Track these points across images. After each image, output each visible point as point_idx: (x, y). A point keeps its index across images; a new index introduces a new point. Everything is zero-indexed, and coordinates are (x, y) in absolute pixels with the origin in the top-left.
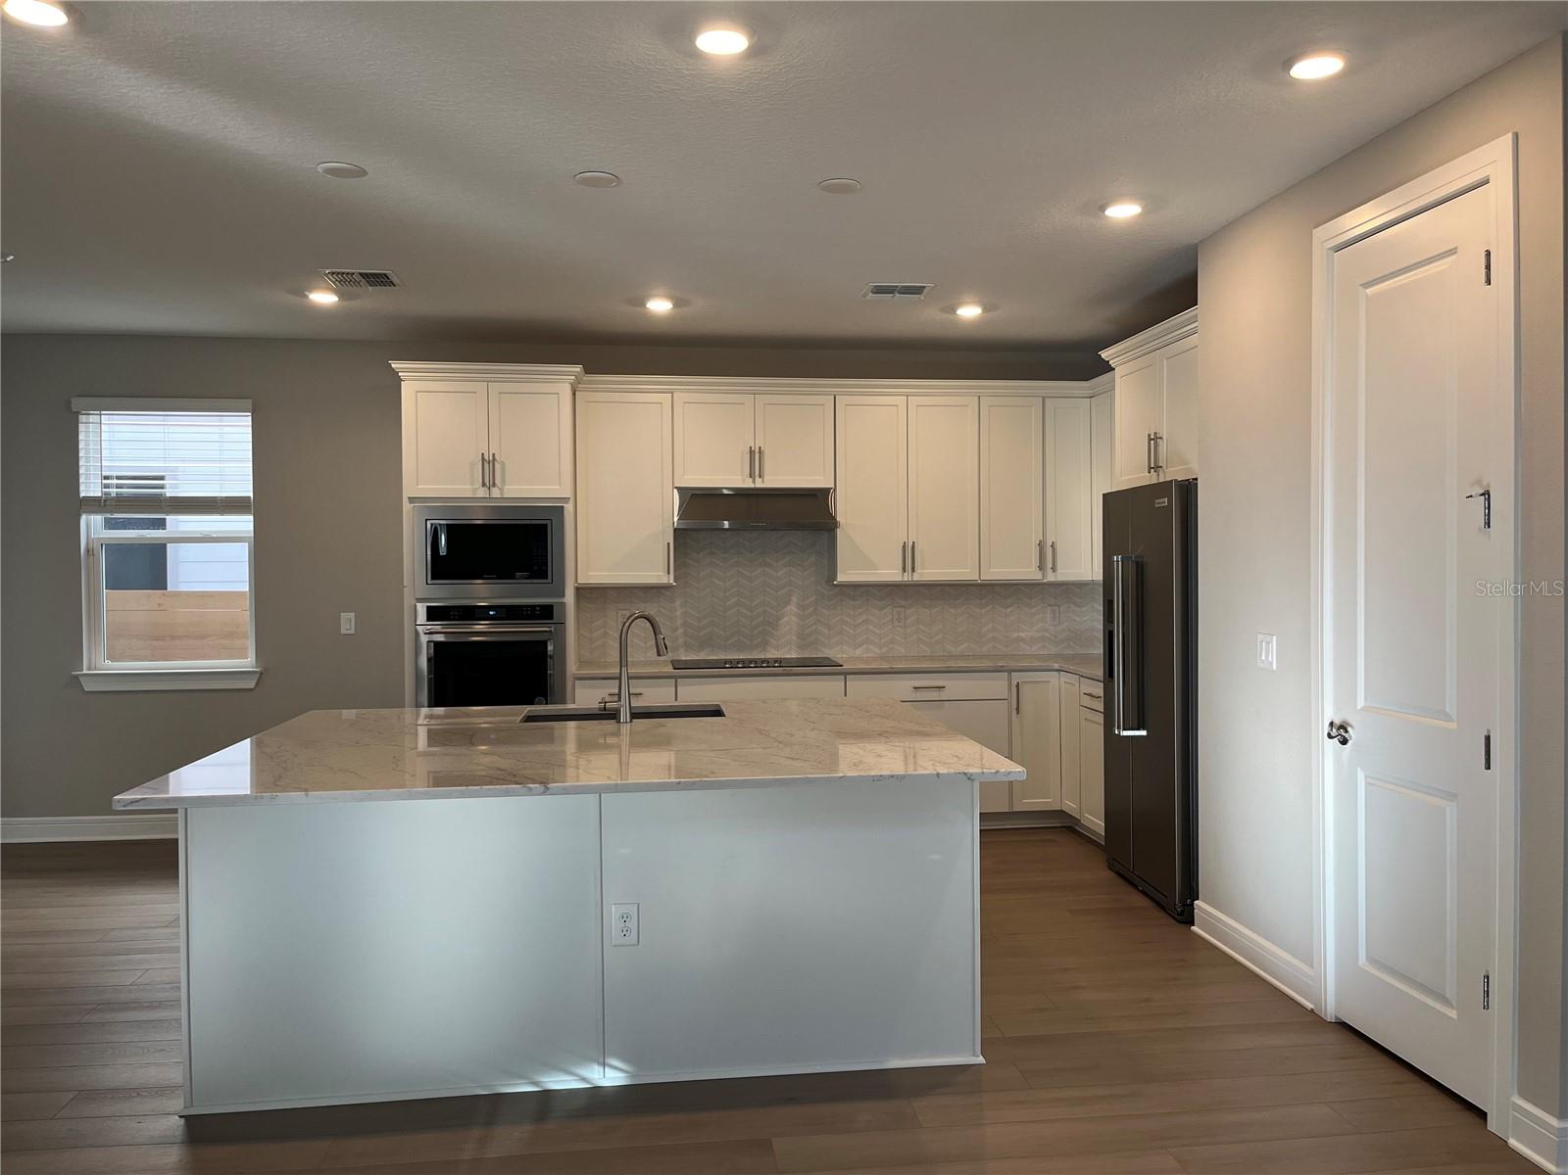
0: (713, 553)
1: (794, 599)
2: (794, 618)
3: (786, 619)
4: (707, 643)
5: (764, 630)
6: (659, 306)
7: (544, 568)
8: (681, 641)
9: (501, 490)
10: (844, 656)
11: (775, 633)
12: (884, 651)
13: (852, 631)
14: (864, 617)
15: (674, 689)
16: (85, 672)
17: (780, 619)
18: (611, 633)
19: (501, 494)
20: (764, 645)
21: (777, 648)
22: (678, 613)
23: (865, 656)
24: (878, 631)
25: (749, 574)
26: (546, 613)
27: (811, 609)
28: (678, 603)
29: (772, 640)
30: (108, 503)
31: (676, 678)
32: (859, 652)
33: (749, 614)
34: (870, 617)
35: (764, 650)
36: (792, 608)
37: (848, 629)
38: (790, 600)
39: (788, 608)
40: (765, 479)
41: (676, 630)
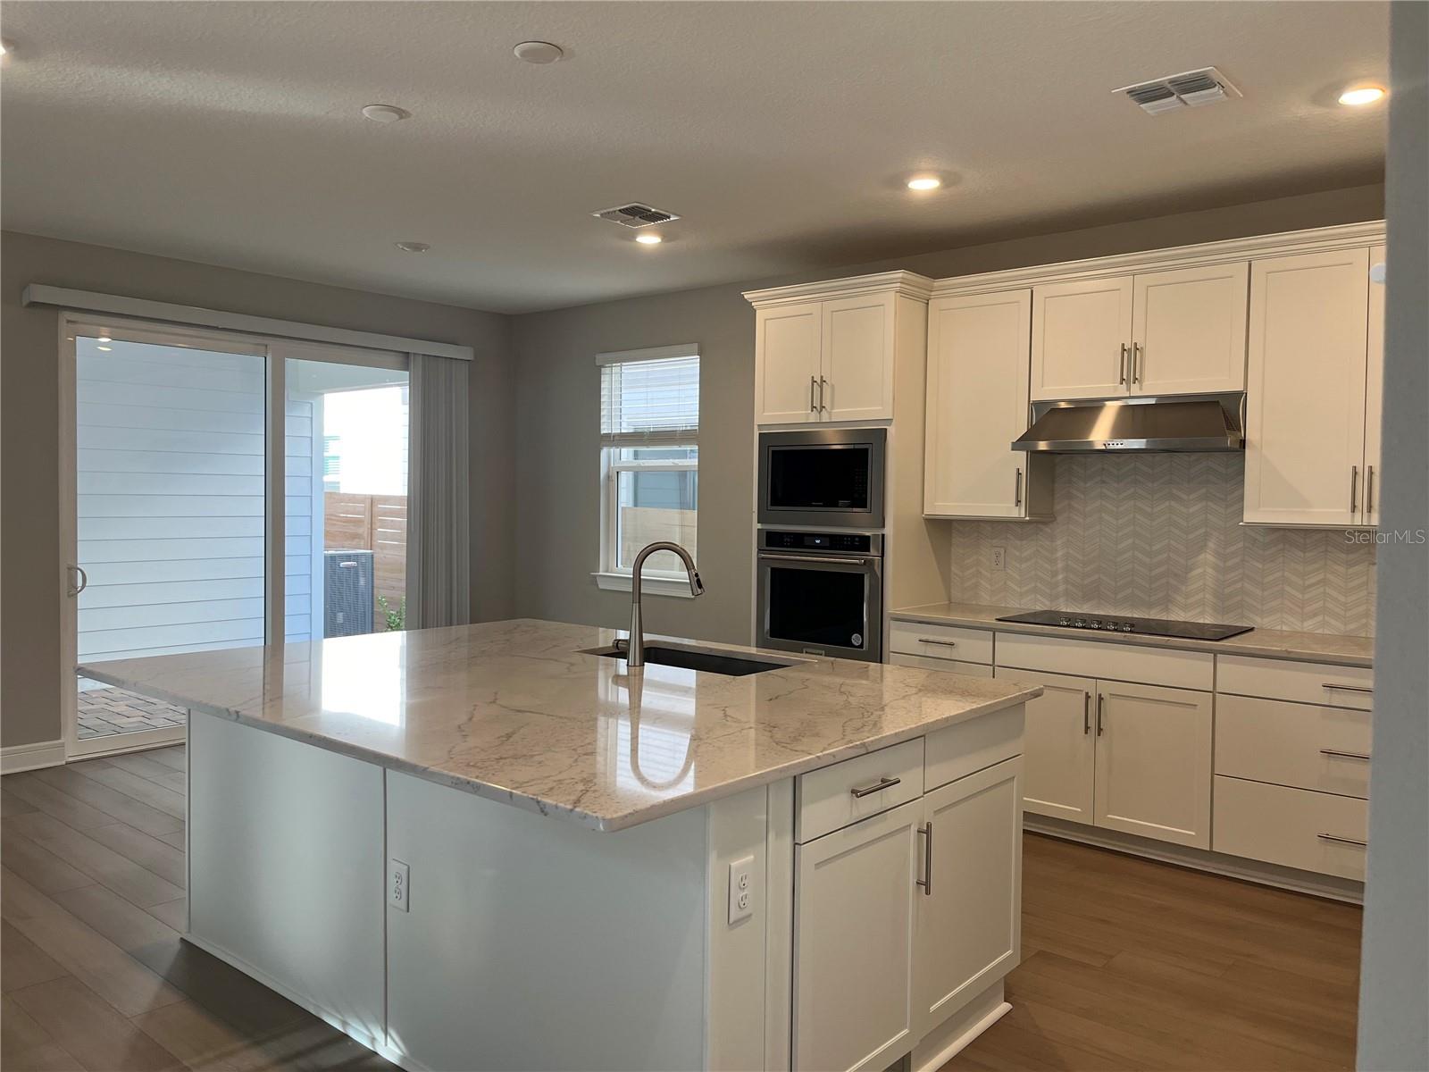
0: (1103, 482)
1: (1211, 545)
2: (1210, 570)
3: (1200, 570)
4: (1091, 593)
5: (1168, 583)
6: (924, 185)
7: (864, 496)
8: (1061, 588)
9: (830, 413)
10: (1284, 628)
11: (1184, 588)
12: (1352, 626)
13: (1300, 596)
14: (1321, 576)
15: (991, 643)
16: (600, 573)
17: (1191, 570)
18: (983, 572)
19: (830, 418)
20: (1167, 602)
21: (1185, 608)
22: (1059, 554)
23: (1320, 631)
24: (1342, 599)
25: (1149, 510)
26: (862, 544)
27: (1237, 560)
28: (1059, 542)
29: (1179, 598)
30: (617, 438)
31: (994, 631)
32: (1309, 625)
33: (1147, 560)
34: (1330, 576)
35: (1167, 610)
36: (1208, 557)
37: (1294, 592)
38: (1205, 545)
39: (1202, 556)
40: (1144, 384)
41: (1055, 574)
